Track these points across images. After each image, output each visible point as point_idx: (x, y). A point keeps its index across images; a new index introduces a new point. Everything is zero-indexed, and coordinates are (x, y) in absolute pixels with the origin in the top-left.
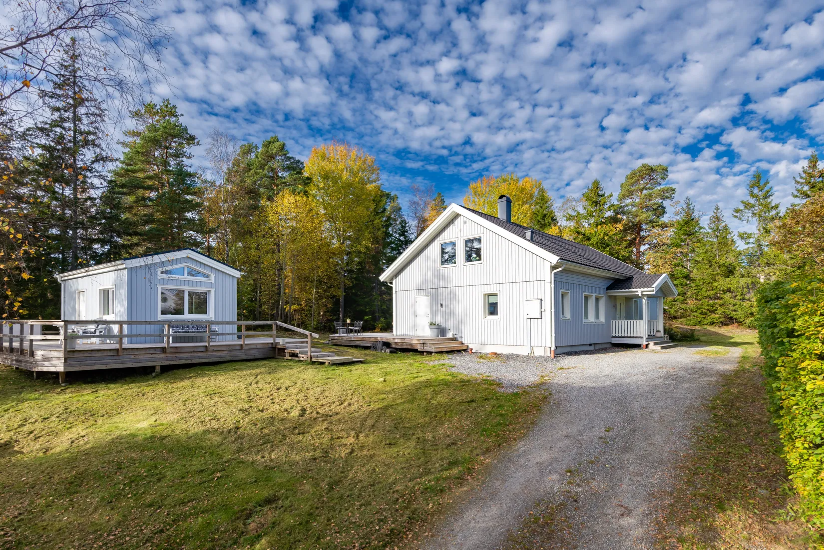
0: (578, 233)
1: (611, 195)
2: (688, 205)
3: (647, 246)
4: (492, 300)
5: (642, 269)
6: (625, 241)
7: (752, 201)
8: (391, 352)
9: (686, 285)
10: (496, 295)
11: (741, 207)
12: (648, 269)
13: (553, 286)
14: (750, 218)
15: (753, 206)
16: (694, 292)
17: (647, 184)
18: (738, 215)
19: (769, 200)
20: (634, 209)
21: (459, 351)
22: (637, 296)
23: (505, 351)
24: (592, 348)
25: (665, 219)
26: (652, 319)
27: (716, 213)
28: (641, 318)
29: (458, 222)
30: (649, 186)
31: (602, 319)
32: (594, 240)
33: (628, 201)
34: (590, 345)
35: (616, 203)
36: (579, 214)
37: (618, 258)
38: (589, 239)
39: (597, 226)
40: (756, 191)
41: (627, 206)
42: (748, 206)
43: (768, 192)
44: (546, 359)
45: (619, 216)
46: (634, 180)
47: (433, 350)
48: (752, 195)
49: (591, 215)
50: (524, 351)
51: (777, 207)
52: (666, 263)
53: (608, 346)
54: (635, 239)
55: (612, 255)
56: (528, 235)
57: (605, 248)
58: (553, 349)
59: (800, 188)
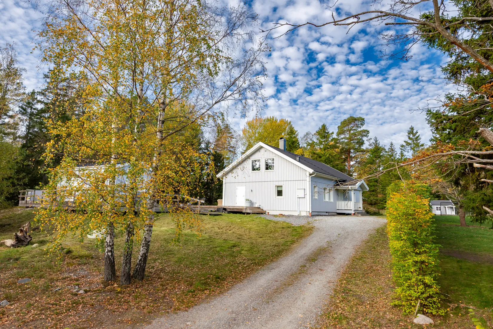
0: (314, 153)
1: (333, 133)
2: (376, 141)
3: (354, 162)
4: (279, 189)
5: (351, 175)
6: (341, 159)
7: (410, 141)
8: (228, 213)
9: (376, 186)
10: (282, 186)
11: (404, 144)
12: (355, 175)
13: (310, 183)
14: (409, 151)
15: (410, 144)
16: (381, 190)
17: (353, 127)
18: (403, 148)
19: (419, 142)
20: (346, 141)
21: (262, 213)
22: (349, 190)
23: (286, 213)
24: (327, 214)
25: (364, 147)
26: (357, 202)
27: (391, 147)
28: (351, 200)
29: (262, 151)
30: (354, 128)
31: (332, 200)
32: (323, 158)
33: (342, 136)
34: (327, 212)
35: (336, 137)
36: (314, 142)
37: (337, 169)
38: (320, 157)
39: (325, 150)
40: (411, 136)
41: (342, 139)
42: (408, 144)
43: (418, 137)
44: (308, 217)
45: (337, 145)
46: (345, 125)
47: (251, 212)
48: (410, 138)
49: (321, 143)
50: (296, 214)
51: (422, 145)
52: (365, 172)
53: (336, 214)
54: (347, 158)
55: (333, 167)
56: (298, 159)
57: (330, 163)
58: (310, 212)
59: (435, 136)
